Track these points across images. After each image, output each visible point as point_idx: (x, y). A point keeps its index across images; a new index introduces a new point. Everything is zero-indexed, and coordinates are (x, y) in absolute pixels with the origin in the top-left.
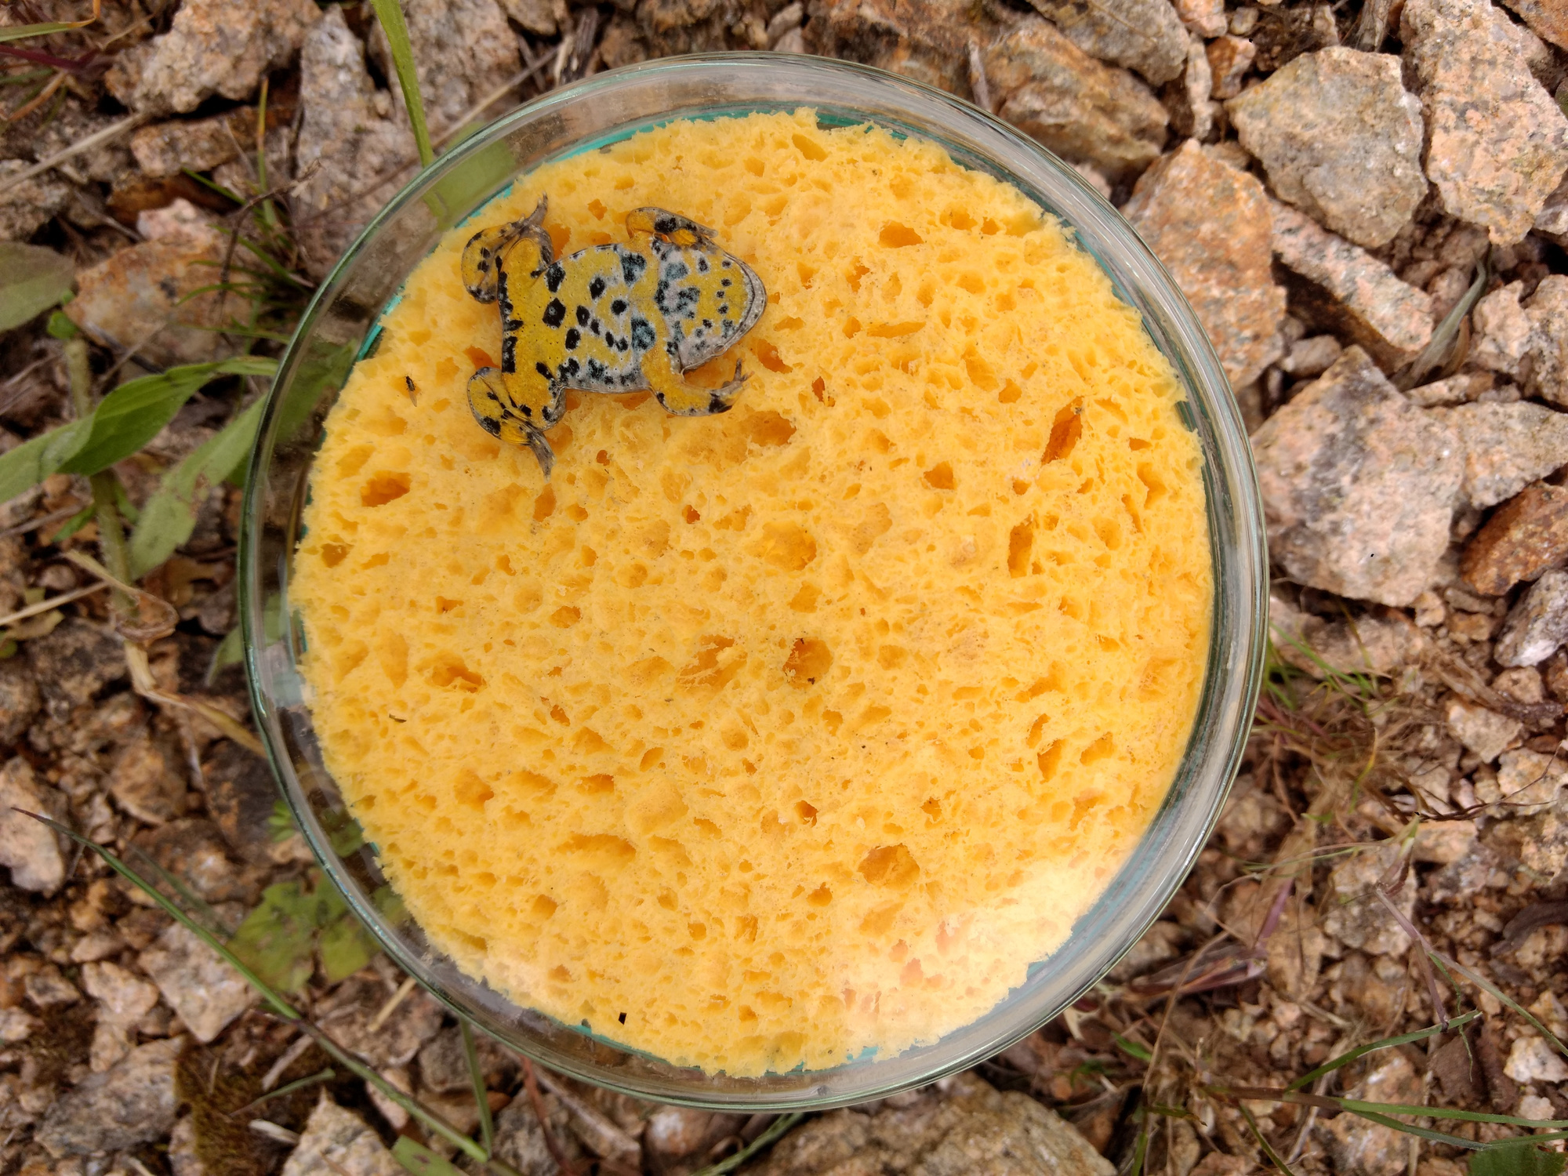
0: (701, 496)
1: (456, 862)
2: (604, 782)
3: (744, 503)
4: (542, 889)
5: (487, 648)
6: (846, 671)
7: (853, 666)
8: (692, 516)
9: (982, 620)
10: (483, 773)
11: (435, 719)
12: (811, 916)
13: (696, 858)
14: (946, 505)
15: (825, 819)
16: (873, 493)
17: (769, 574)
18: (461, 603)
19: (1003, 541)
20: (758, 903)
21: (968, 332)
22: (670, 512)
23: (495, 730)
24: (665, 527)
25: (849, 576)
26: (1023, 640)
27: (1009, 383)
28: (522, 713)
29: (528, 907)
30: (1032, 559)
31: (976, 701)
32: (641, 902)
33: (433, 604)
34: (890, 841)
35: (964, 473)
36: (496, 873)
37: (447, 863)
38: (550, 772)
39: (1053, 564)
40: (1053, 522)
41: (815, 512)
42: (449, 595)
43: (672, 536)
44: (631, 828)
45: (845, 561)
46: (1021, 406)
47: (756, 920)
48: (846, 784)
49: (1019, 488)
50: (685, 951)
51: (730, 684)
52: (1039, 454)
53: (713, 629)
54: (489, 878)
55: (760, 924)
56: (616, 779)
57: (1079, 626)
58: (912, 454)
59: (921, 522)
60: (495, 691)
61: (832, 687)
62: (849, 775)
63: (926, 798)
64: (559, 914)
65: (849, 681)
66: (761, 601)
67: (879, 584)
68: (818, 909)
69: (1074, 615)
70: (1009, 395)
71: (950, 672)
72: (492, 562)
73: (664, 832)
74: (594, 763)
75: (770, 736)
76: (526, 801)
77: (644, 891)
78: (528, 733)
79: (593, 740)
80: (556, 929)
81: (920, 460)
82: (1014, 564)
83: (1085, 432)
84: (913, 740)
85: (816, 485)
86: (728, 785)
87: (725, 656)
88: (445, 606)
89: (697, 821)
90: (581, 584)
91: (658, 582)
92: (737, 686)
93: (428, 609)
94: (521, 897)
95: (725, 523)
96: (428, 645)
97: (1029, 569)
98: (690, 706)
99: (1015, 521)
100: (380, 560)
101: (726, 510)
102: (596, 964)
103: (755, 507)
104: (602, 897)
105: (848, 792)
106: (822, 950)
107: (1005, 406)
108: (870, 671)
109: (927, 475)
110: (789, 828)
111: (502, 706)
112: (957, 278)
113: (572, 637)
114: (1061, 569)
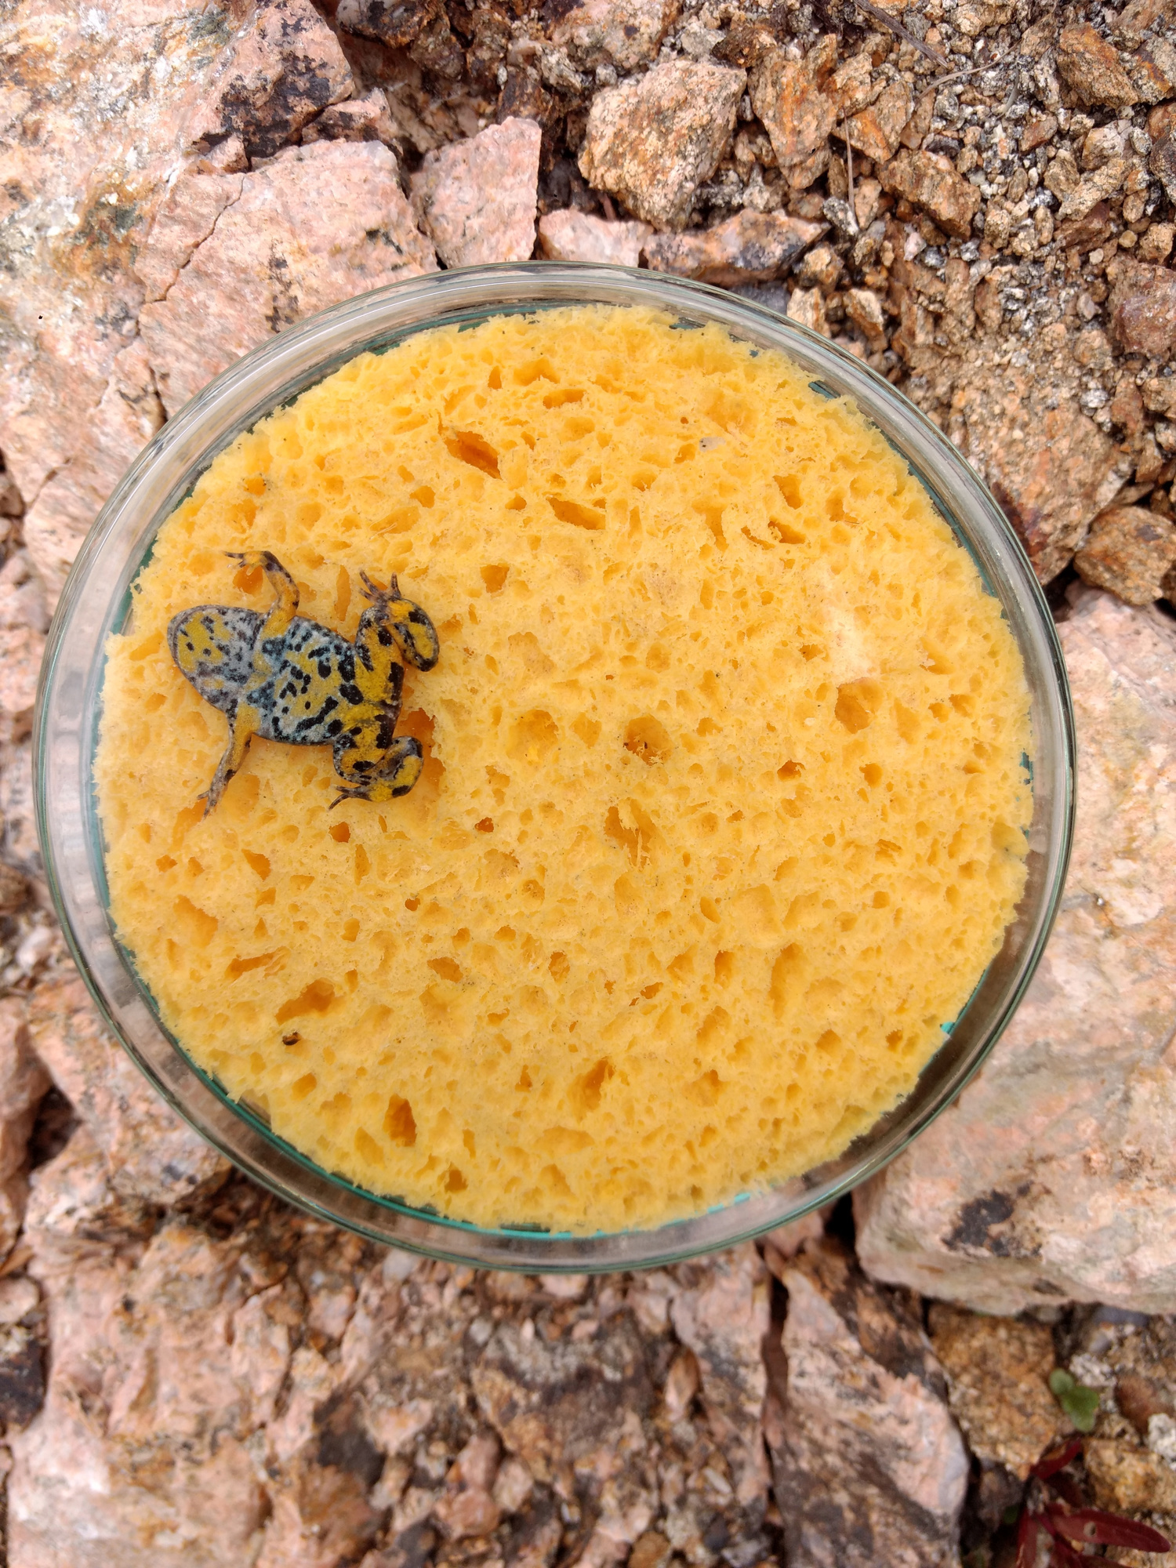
0: (469, 812)
1: (771, 1119)
2: (722, 960)
3: (483, 772)
4: (812, 1041)
5: (573, 1049)
6: (663, 705)
7: (659, 697)
8: (485, 826)
9: (639, 566)
10: (691, 1075)
11: (630, 1111)
12: (890, 787)
13: (811, 887)
14: (523, 578)
15: (800, 756)
16: (497, 645)
17: (557, 760)
18: (525, 1067)
19: (569, 529)
20: (867, 836)
21: (358, 527)
22: (478, 846)
23: (651, 1056)
24: (491, 853)
25: (573, 684)
26: (666, 531)
27: (413, 496)
28: (640, 1027)
29: (826, 1057)
30: (589, 506)
31: (717, 588)
32: (843, 949)
33: (522, 1095)
34: (833, 698)
35: (496, 554)
36: (789, 1082)
37: (770, 1127)
38: (703, 1011)
39: (599, 487)
40: (557, 479)
41: (505, 704)
42: (516, 1078)
43: (501, 849)
44: (770, 942)
45: (557, 685)
46: (439, 490)
47: (881, 842)
48: (770, 728)
49: (519, 504)
50: (897, 917)
51: (654, 820)
52: (489, 481)
53: (598, 825)
54: (792, 1089)
55: (887, 838)
56: (723, 948)
57: (664, 477)
58: (468, 600)
59: (535, 603)
60: (616, 1049)
61: (677, 721)
62: (761, 723)
63: (798, 655)
64: (838, 1030)
65: (673, 704)
66: (581, 773)
67: (586, 656)
68: (884, 781)
69: (653, 479)
70: (426, 497)
71: (685, 606)
72: (493, 1030)
73: (780, 912)
74: (703, 966)
75: (710, 791)
76: (726, 1037)
77: (834, 943)
78: (663, 1024)
79: (681, 962)
80: (853, 1035)
81: (474, 594)
82: (591, 524)
83: (477, 430)
84: (740, 655)
85: (478, 699)
86: (750, 840)
87: (627, 821)
88: (526, 1083)
89: (777, 879)
90: (530, 945)
91: (543, 870)
92: (656, 813)
93: (525, 1100)
94: (817, 1063)
95: (499, 795)
96: (560, 1107)
97: (600, 511)
98: (666, 861)
99: (550, 513)
100: (469, 1138)
101: (488, 789)
102: (892, 1005)
103: (489, 762)
104: (831, 985)
105: (778, 726)
106: (922, 785)
107: (438, 504)
108: (668, 682)
109: (490, 589)
110: (801, 791)
111: (631, 1045)
112: (303, 529)
113: (580, 963)
114: (605, 482)
